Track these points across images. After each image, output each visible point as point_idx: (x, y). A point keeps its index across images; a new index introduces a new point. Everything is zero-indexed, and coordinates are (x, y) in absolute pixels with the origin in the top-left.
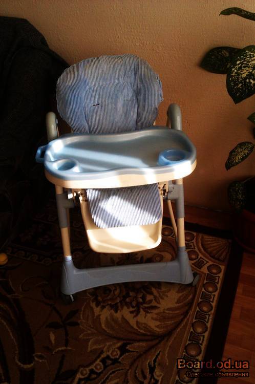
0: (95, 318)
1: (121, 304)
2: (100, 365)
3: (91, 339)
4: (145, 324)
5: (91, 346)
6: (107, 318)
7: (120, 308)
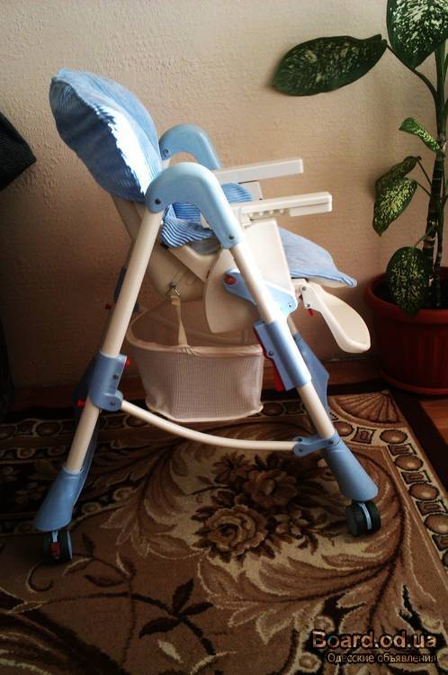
0: (237, 581)
1: (272, 540)
2: (307, 657)
3: (256, 619)
4: (341, 555)
5: (264, 633)
6: (261, 573)
7: (273, 547)
